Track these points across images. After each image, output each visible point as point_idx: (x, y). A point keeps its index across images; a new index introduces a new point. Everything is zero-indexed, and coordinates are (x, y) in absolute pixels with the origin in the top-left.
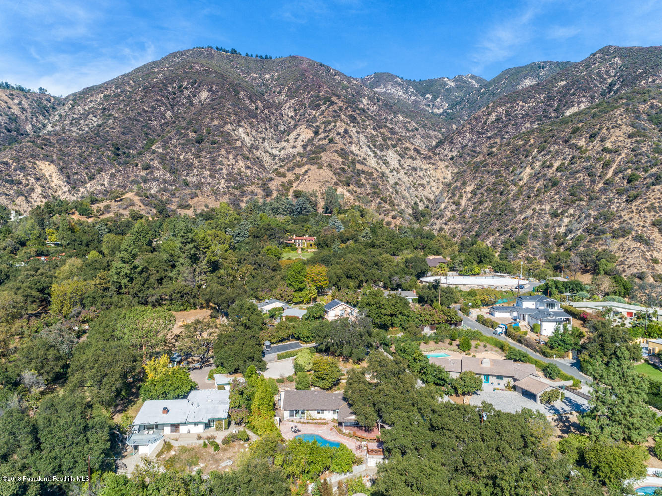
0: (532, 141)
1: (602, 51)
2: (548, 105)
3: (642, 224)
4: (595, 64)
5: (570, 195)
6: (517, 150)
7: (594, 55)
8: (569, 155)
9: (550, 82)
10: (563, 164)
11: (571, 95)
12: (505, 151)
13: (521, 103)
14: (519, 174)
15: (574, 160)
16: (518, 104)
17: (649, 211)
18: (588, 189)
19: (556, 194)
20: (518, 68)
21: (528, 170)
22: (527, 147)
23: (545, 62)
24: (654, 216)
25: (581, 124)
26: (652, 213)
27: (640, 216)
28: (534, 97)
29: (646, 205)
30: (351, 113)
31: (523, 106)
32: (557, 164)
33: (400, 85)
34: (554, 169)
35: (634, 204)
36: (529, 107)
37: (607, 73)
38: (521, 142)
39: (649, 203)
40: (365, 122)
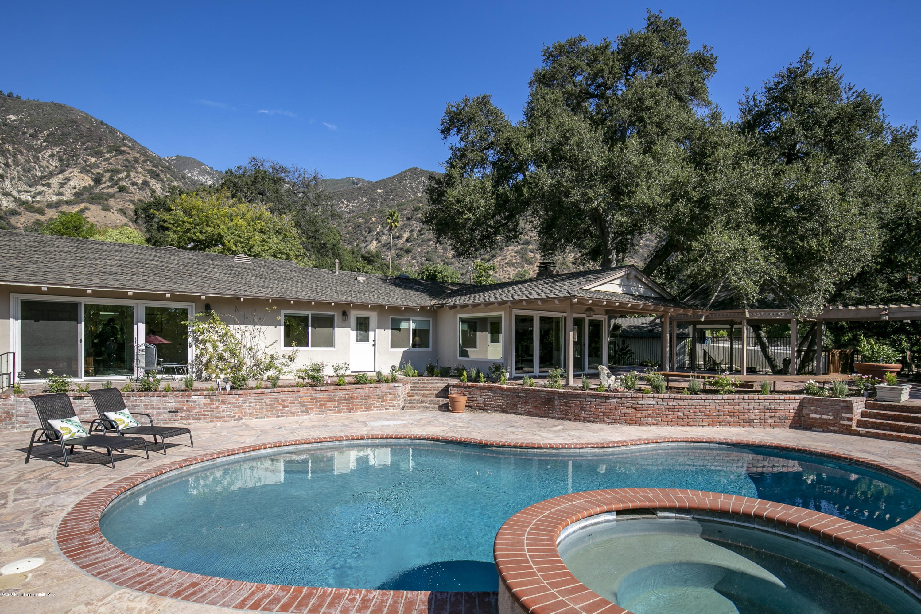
0: (373, 219)
1: (411, 170)
2: (372, 206)
3: (507, 276)
4: (406, 180)
5: (427, 260)
6: (359, 226)
7: (404, 172)
8: (417, 227)
9: (370, 188)
10: (412, 235)
11: (391, 200)
12: (345, 227)
13: (345, 202)
14: (365, 247)
15: (422, 232)
16: (343, 202)
17: (510, 266)
18: (443, 255)
19: (413, 259)
20: (334, 180)
21: (374, 243)
22: (368, 225)
23: (358, 179)
24: (514, 270)
25: (421, 205)
26: (513, 268)
27: (503, 270)
28: (358, 198)
29: (506, 261)
30: (151, 168)
31: (348, 205)
32: (406, 235)
33: (209, 173)
34: (404, 239)
35: (495, 261)
36: (353, 206)
37: (417, 187)
38: (361, 220)
39: (508, 260)
40: (172, 182)
